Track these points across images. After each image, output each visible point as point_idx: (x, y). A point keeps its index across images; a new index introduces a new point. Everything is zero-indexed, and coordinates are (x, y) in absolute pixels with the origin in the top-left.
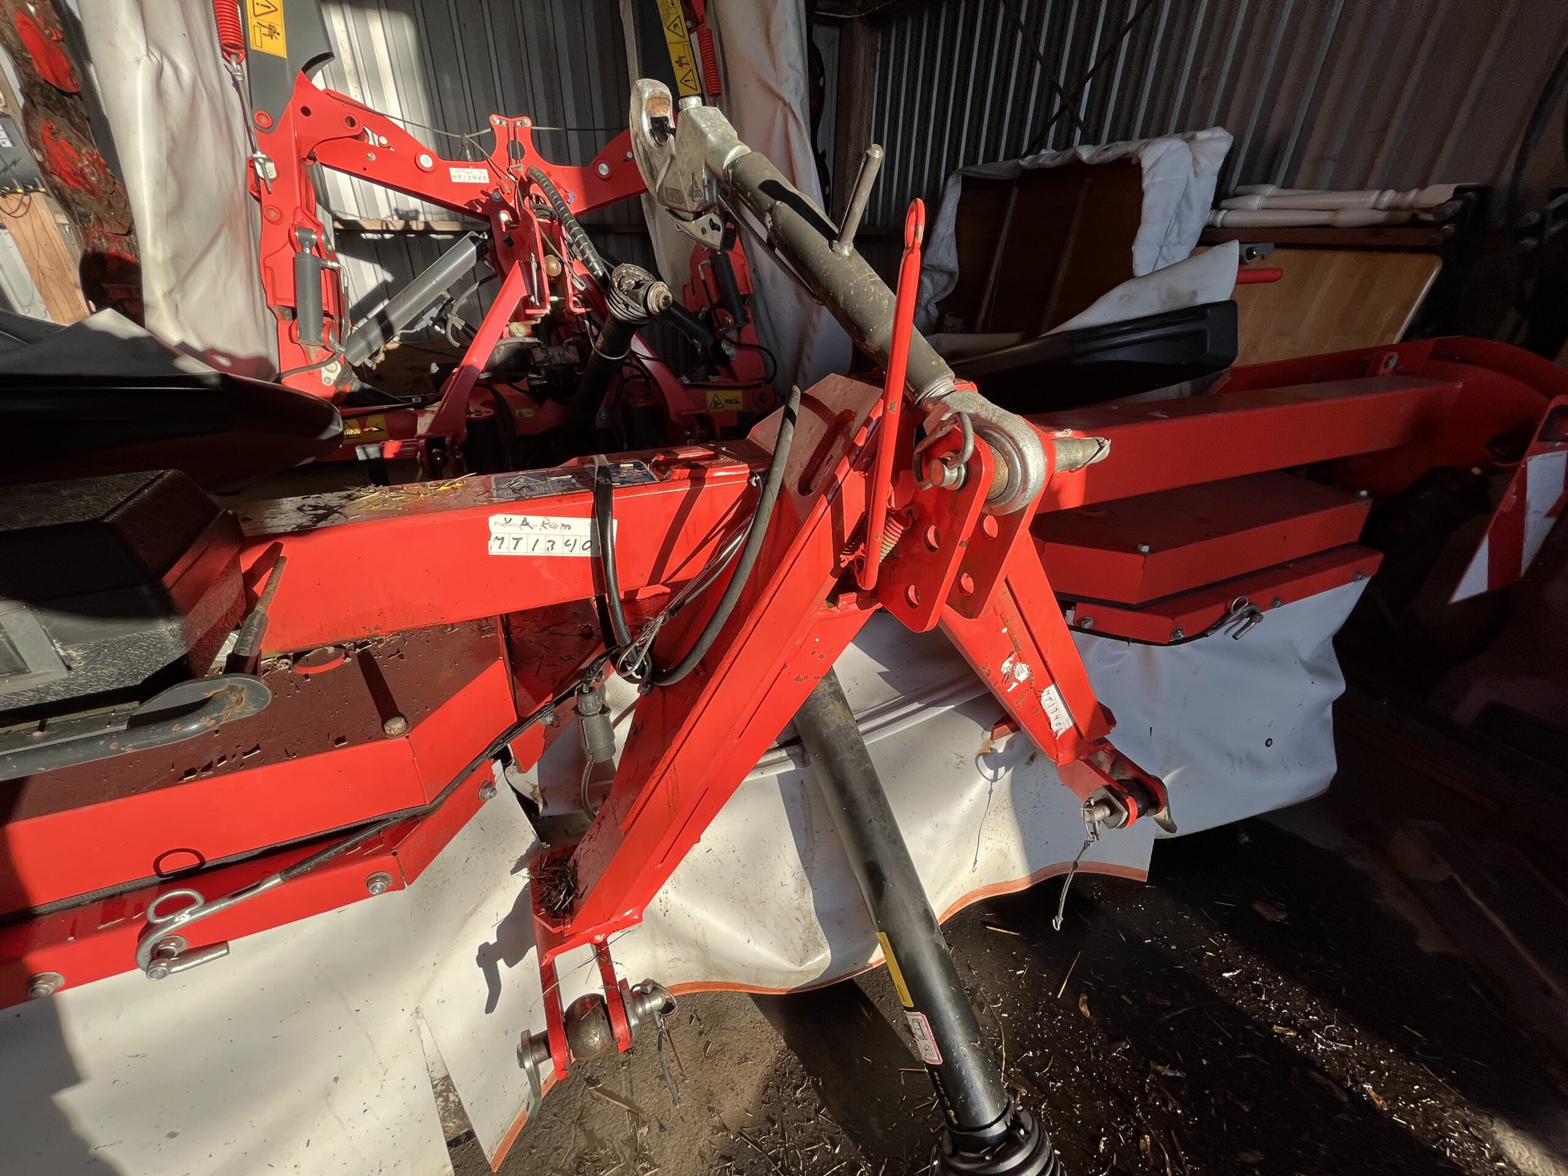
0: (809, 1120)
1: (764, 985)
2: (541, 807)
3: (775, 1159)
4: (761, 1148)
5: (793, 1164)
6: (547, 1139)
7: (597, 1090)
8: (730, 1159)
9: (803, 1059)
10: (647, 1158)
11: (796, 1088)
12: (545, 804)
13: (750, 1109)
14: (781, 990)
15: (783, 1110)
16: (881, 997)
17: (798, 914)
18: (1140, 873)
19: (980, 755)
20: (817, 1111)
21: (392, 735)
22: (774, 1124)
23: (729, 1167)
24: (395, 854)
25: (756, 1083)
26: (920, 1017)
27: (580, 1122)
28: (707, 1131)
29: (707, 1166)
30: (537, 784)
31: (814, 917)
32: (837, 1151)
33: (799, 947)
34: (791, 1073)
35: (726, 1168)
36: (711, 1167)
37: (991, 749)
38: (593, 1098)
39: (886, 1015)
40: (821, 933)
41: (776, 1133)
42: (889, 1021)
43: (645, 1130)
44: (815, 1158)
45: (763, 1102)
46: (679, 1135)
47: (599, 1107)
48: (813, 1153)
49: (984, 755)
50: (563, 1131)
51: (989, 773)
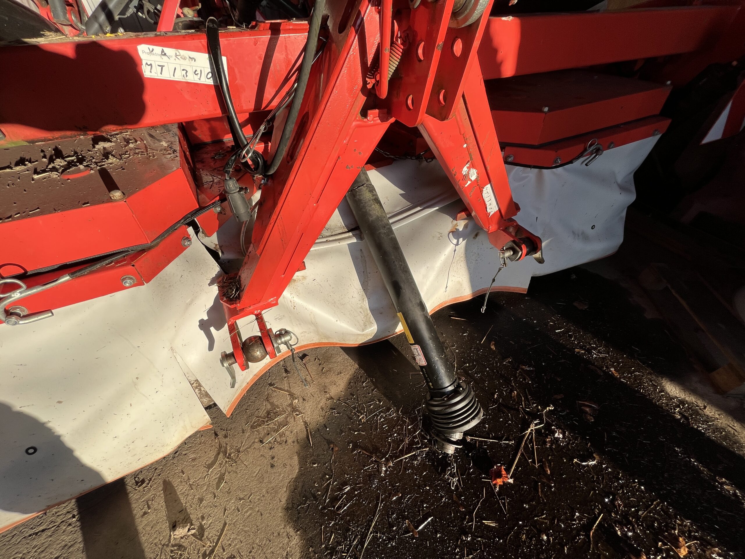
0: (369, 393)
1: (347, 342)
2: (220, 254)
3: (354, 408)
4: (348, 405)
5: (362, 409)
6: (253, 406)
7: (274, 387)
8: (334, 409)
9: (366, 371)
10: (297, 411)
11: (363, 382)
12: (222, 253)
13: (343, 391)
14: (355, 345)
15: (358, 390)
16: (402, 347)
17: (361, 310)
18: (524, 290)
19: (450, 232)
20: (373, 390)
21: (115, 200)
22: (353, 395)
23: (334, 412)
24: (133, 266)
25: (345, 382)
26: (417, 347)
27: (267, 400)
28: (324, 400)
29: (324, 412)
30: (217, 243)
31: (369, 311)
32: (381, 404)
33: (362, 323)
34: (361, 377)
35: (333, 412)
36: (326, 412)
37: (456, 229)
38: (272, 390)
39: (403, 353)
40: (372, 318)
41: (354, 399)
42: (405, 356)
43: (297, 401)
44: (372, 407)
45: (349, 388)
46: (312, 402)
47: (275, 394)
48: (371, 405)
49: (452, 232)
50: (260, 403)
51: (455, 241)
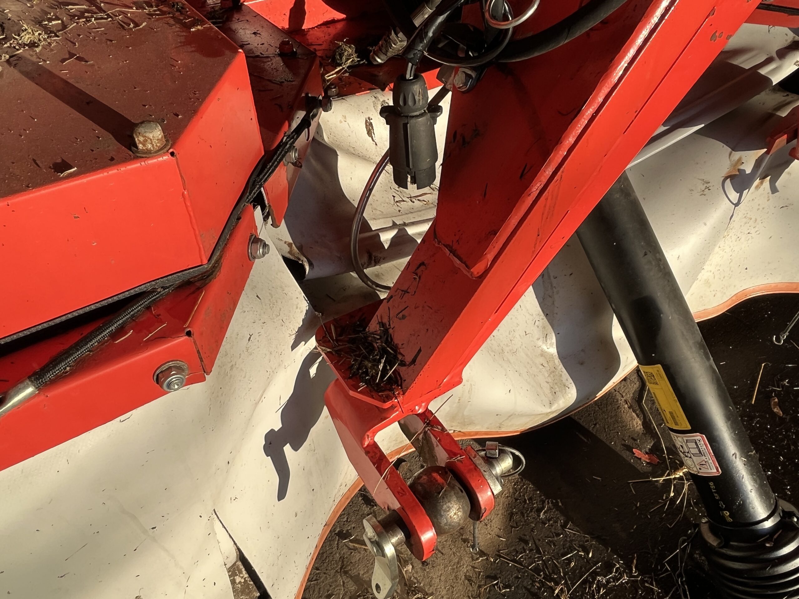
0: (558, 535)
2: (307, 268)
3: (537, 570)
4: (522, 565)
5: (554, 573)
6: (317, 590)
7: (351, 541)
8: (495, 578)
9: (538, 486)
10: (420, 590)
11: (539, 511)
12: (311, 264)
13: (501, 533)
15: (532, 530)
16: (595, 425)
19: (726, 178)
20: (564, 526)
21: (148, 152)
22: (526, 543)
23: (497, 584)
24: (189, 334)
25: (500, 512)
26: (699, 438)
27: (344, 570)
28: (467, 559)
29: (476, 588)
30: (291, 241)
32: (590, 555)
33: (547, 391)
34: (530, 499)
35: (494, 585)
36: (480, 587)
37: (739, 170)
38: (350, 549)
39: (602, 437)
41: (531, 550)
42: (608, 443)
43: (410, 567)
44: (573, 564)
45: (512, 527)
46: (442, 567)
47: (357, 556)
48: (569, 560)
49: (731, 177)
50: (329, 580)
51: (734, 196)
